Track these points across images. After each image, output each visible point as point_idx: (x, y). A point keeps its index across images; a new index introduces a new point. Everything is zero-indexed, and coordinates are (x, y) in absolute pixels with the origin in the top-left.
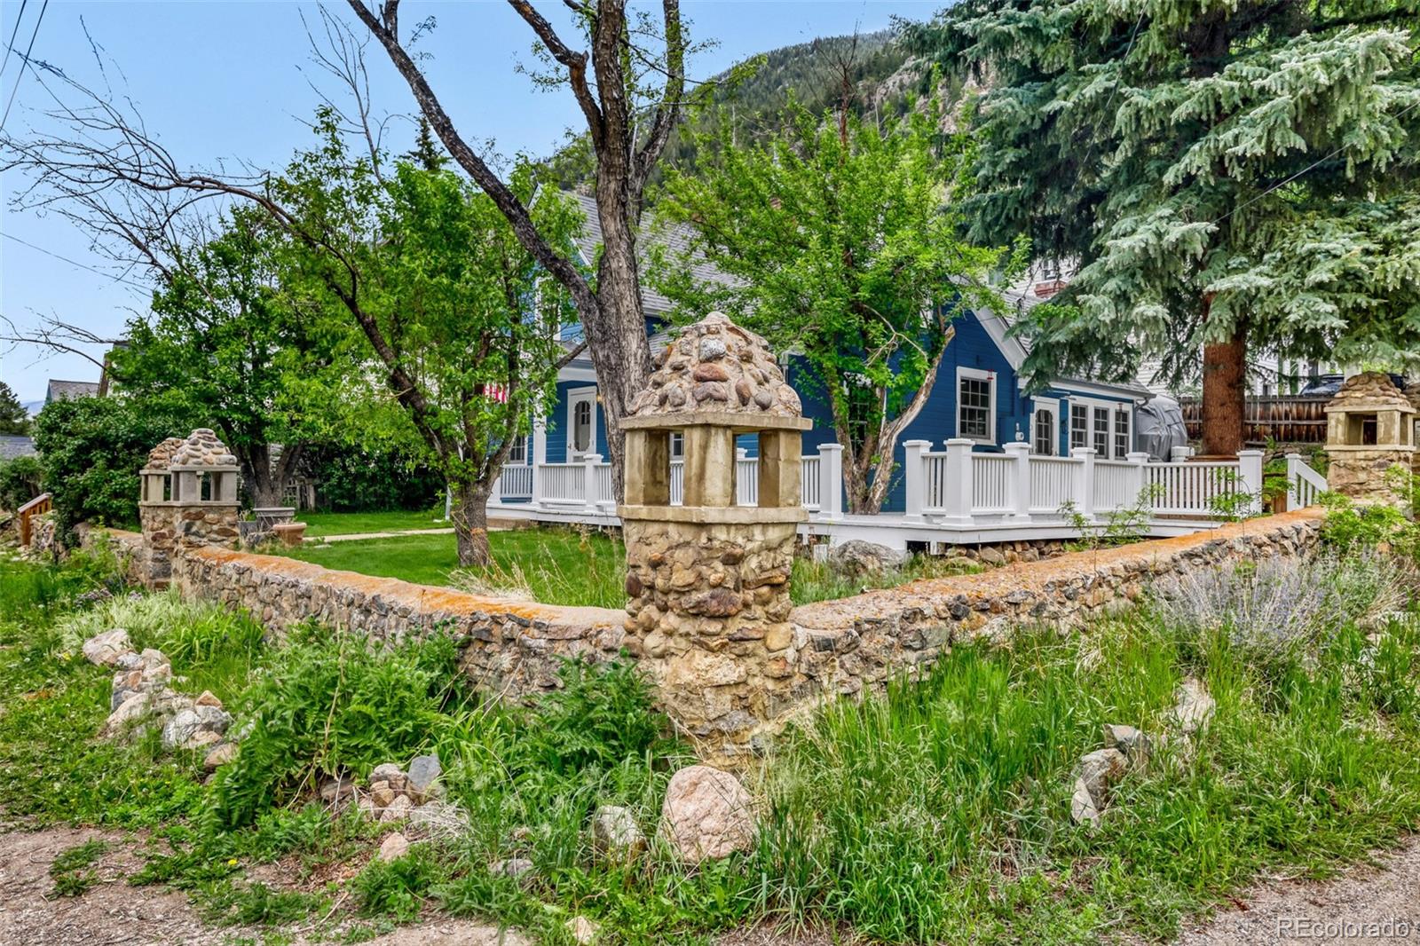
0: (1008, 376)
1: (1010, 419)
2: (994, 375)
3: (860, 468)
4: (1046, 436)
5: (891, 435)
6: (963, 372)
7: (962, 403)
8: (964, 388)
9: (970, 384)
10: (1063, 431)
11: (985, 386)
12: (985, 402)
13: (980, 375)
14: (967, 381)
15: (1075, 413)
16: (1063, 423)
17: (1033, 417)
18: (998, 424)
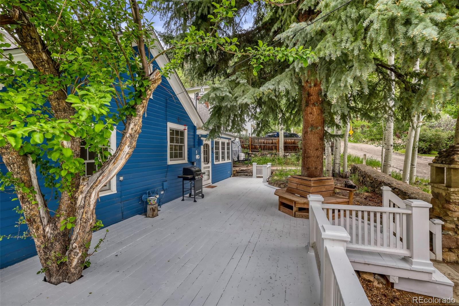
0: (193, 128)
1: (193, 149)
2: (187, 128)
3: (55, 228)
4: (207, 155)
5: (89, 193)
6: (171, 125)
7: (171, 142)
8: (171, 134)
9: (174, 132)
10: (212, 152)
11: (182, 133)
12: (182, 141)
13: (181, 127)
14: (173, 130)
15: (216, 144)
16: (212, 148)
17: (202, 147)
18: (188, 151)
